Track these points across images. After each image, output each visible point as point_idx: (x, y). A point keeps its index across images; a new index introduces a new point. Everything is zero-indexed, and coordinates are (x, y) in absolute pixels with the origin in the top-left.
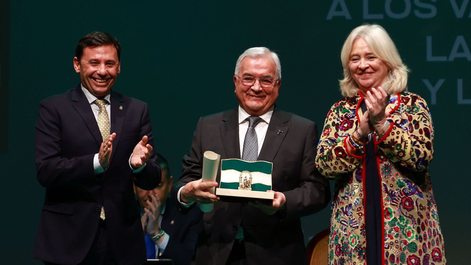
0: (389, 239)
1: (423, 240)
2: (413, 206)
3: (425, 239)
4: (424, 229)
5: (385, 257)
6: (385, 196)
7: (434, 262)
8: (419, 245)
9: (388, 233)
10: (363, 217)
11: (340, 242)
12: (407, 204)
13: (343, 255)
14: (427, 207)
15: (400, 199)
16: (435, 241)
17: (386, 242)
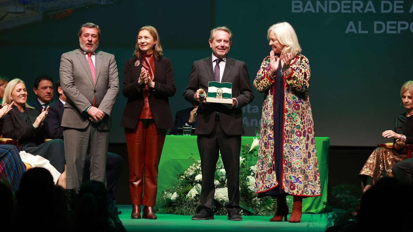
0: (286, 122)
1: (303, 124)
2: (300, 108)
3: (304, 123)
4: (304, 119)
5: (284, 131)
6: (286, 103)
7: (308, 134)
8: (302, 126)
9: (286, 120)
10: (273, 111)
11: (264, 123)
12: (297, 107)
13: (266, 128)
14: (306, 108)
15: (293, 105)
16: (309, 124)
17: (285, 124)
